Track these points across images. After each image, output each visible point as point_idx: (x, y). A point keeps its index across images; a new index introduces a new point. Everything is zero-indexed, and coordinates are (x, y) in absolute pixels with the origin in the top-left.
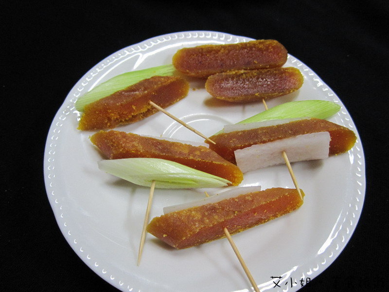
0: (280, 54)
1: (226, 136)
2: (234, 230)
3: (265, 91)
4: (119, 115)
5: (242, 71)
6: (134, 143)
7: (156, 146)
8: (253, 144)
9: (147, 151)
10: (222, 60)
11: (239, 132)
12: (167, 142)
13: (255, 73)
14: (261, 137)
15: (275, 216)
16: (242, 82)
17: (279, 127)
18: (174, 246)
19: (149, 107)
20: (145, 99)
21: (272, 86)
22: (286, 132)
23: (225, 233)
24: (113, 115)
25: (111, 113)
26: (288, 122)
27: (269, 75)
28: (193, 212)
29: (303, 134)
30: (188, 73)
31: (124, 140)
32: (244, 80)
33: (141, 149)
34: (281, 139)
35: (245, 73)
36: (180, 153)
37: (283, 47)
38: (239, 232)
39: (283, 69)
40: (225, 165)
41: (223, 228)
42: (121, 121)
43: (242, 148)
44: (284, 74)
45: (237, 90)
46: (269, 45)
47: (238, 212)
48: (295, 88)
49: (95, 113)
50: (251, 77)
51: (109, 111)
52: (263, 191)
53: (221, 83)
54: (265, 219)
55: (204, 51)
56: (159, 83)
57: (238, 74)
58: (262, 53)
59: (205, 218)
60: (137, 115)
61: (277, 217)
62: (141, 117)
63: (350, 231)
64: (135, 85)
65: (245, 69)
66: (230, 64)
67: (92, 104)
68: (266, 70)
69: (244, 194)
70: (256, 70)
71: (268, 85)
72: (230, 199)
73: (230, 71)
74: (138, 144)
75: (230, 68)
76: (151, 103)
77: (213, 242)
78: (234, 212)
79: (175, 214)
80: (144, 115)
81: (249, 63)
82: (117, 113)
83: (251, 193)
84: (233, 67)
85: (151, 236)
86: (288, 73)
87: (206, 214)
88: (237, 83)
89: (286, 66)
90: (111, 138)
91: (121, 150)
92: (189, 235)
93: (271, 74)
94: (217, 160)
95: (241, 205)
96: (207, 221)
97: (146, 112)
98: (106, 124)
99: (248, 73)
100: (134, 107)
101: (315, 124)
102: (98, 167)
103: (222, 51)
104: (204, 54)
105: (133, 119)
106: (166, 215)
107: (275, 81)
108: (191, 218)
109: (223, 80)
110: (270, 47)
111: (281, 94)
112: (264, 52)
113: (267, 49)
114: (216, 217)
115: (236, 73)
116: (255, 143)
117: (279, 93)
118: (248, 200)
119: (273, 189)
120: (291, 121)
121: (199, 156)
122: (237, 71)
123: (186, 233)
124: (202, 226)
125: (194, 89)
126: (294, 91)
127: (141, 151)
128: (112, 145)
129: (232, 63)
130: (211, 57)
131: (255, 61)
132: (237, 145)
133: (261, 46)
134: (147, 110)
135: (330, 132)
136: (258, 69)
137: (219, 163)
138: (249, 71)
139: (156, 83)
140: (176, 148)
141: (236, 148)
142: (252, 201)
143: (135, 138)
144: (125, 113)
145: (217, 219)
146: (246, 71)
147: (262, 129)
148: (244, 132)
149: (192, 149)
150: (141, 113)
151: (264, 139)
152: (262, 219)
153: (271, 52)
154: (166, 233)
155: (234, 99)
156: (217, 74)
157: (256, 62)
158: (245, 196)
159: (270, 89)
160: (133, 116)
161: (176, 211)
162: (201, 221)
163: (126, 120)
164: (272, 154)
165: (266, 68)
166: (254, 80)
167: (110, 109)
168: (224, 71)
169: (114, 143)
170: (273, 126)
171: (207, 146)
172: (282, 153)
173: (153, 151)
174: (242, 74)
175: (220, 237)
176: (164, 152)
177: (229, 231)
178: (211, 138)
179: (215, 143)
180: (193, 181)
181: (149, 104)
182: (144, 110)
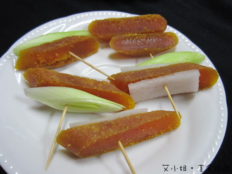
0: (162, 23)
1: (123, 74)
2: (127, 143)
3: (152, 47)
4: (46, 60)
5: (136, 34)
6: (53, 76)
7: (69, 79)
8: (142, 80)
9: (62, 83)
10: (122, 27)
11: (132, 72)
12: (78, 77)
13: (144, 35)
14: (148, 74)
15: (159, 134)
16: (136, 41)
17: (161, 68)
18: (77, 154)
19: (69, 56)
20: (66, 49)
21: (157, 44)
22: (166, 71)
23: (119, 146)
24: (40, 58)
25: (39, 57)
26: (168, 65)
27: (154, 37)
28: (93, 127)
29: (179, 72)
30: (98, 36)
31: (46, 74)
32: (137, 40)
33: (57, 80)
34: (163, 75)
35: (138, 36)
36: (88, 85)
37: (163, 19)
38: (131, 145)
39: (164, 33)
40: (121, 94)
41: (117, 141)
42: (48, 65)
43: (134, 82)
44: (164, 36)
45: (132, 46)
46: (154, 17)
47: (129, 127)
48: (173, 46)
49: (28, 56)
50: (142, 38)
51: (38, 55)
52: (150, 112)
53: (121, 41)
54: (151, 136)
55: (110, 21)
56: (77, 39)
57: (133, 36)
58: (150, 22)
59: (102, 132)
60: (60, 61)
61: (161, 134)
62: (63, 63)
63: (215, 151)
64: (59, 40)
65: (137, 33)
66: (127, 30)
67: (25, 50)
68: (152, 34)
69: (134, 114)
70: (146, 34)
71: (154, 43)
72: (123, 117)
73: (128, 34)
74: (56, 77)
75: (127, 32)
76: (71, 53)
77: (110, 153)
78: (126, 127)
79: (78, 128)
80: (65, 62)
81: (140, 29)
82: (44, 57)
83: (140, 114)
84: (130, 31)
85: (61, 147)
86: (168, 35)
87: (103, 128)
88: (132, 42)
89: (166, 31)
90: (36, 73)
91: (42, 81)
92: (88, 145)
93: (155, 36)
94: (115, 90)
95: (131, 122)
96: (104, 133)
97: (67, 60)
98: (36, 65)
99: (140, 35)
100: (57, 55)
101: (188, 65)
102: (24, 93)
103: (122, 22)
104: (110, 23)
105: (57, 64)
106: (71, 129)
107: (159, 41)
108: (91, 131)
109: (122, 39)
110: (155, 19)
111: (163, 49)
112: (151, 22)
113: (153, 20)
114: (111, 131)
115: (131, 35)
116: (144, 79)
117: (162, 48)
118: (137, 118)
119: (157, 111)
120: (170, 64)
121: (101, 87)
122: (132, 34)
123: (86, 143)
124: (99, 138)
125: (103, 48)
126: (172, 47)
127: (57, 82)
128: (37, 78)
129: (128, 29)
130: (115, 25)
131: (144, 28)
132: (130, 80)
133: (149, 18)
134: (67, 58)
135: (199, 70)
136: (146, 33)
137: (117, 92)
138: (141, 34)
139: (74, 39)
140: (85, 81)
141: (129, 82)
142: (141, 119)
143: (54, 73)
144: (50, 58)
145: (112, 132)
146: (138, 34)
147: (149, 69)
148: (136, 72)
149: (96, 83)
150: (63, 60)
151: (150, 76)
152: (148, 135)
153: (156, 22)
154: (70, 143)
155: (130, 52)
156: (118, 36)
157: (146, 28)
158: (135, 116)
159: (155, 46)
160: (57, 62)
161: (80, 126)
162: (99, 133)
163: (51, 65)
164: (156, 87)
165: (153, 33)
166: (144, 40)
167: (38, 54)
168: (123, 34)
169: (38, 76)
170: (157, 68)
171: (109, 81)
172: (164, 86)
173: (66, 82)
174: (136, 36)
175: (115, 149)
176: (75, 83)
177: (122, 144)
178: (112, 76)
179: (114, 79)
180: (96, 105)
181: (69, 54)
182: (65, 58)
